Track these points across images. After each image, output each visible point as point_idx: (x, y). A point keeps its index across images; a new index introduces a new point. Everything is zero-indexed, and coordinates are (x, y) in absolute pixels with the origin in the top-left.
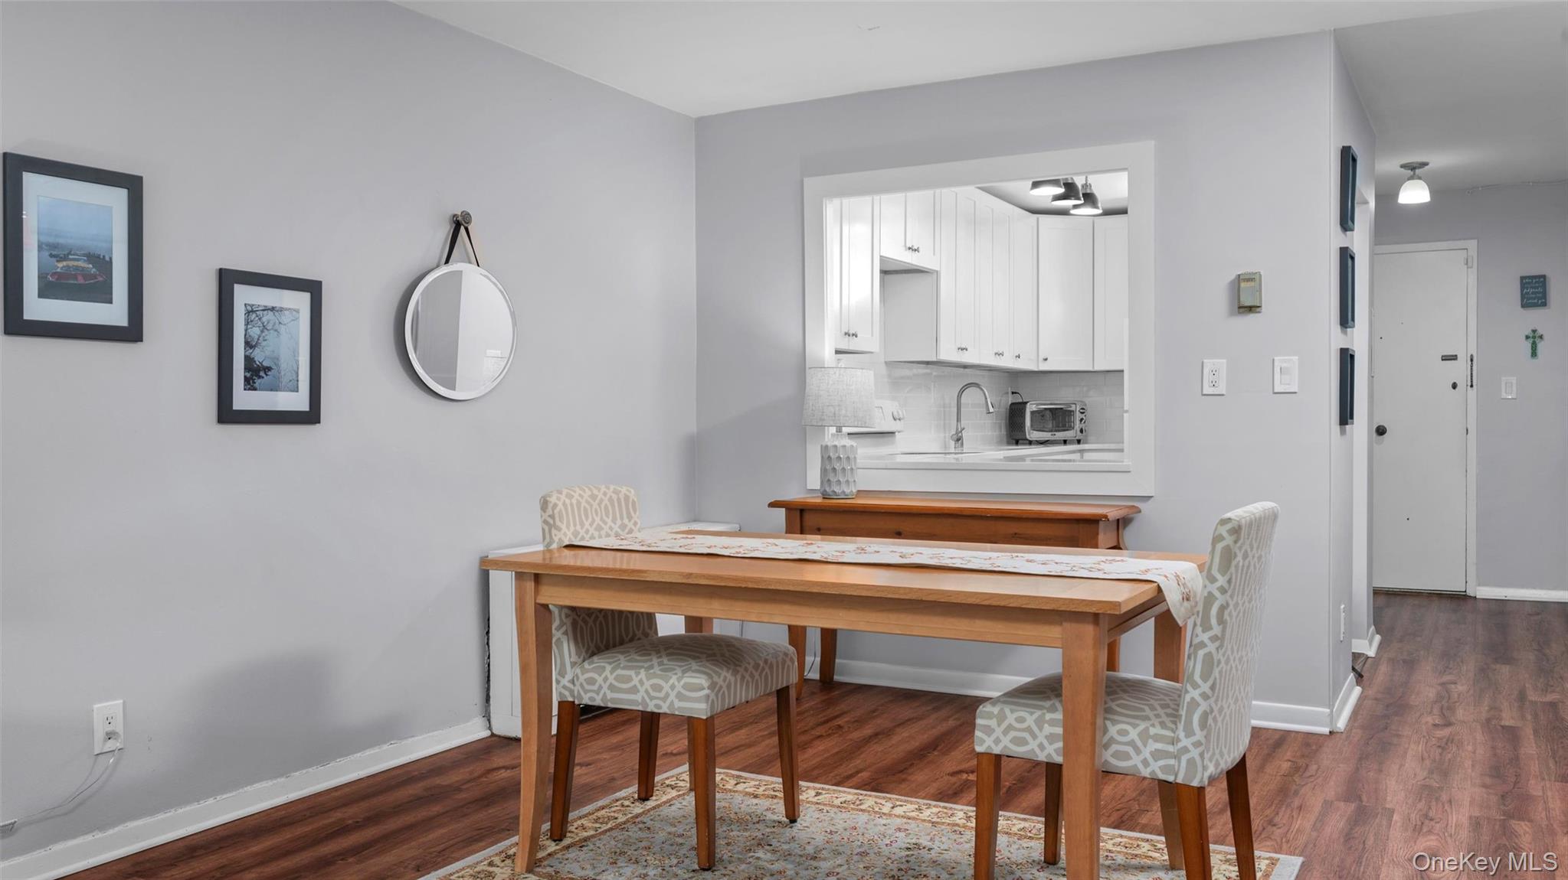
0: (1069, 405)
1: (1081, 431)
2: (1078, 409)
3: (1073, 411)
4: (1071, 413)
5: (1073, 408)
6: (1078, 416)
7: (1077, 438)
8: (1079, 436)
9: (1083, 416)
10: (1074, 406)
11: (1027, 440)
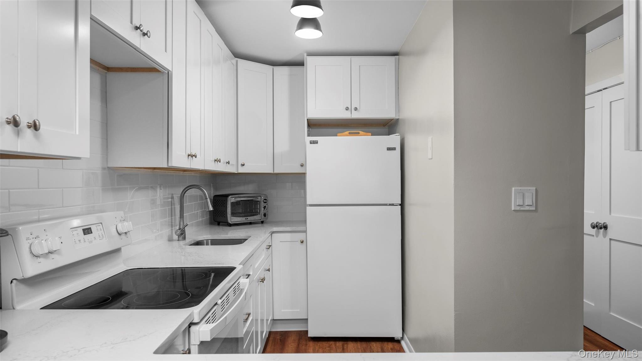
0: (256, 197)
1: (265, 215)
2: (262, 200)
3: (259, 201)
4: (257, 202)
5: (259, 199)
6: (263, 205)
7: (262, 220)
8: (263, 218)
9: (265, 205)
10: (260, 197)
11: (228, 223)
